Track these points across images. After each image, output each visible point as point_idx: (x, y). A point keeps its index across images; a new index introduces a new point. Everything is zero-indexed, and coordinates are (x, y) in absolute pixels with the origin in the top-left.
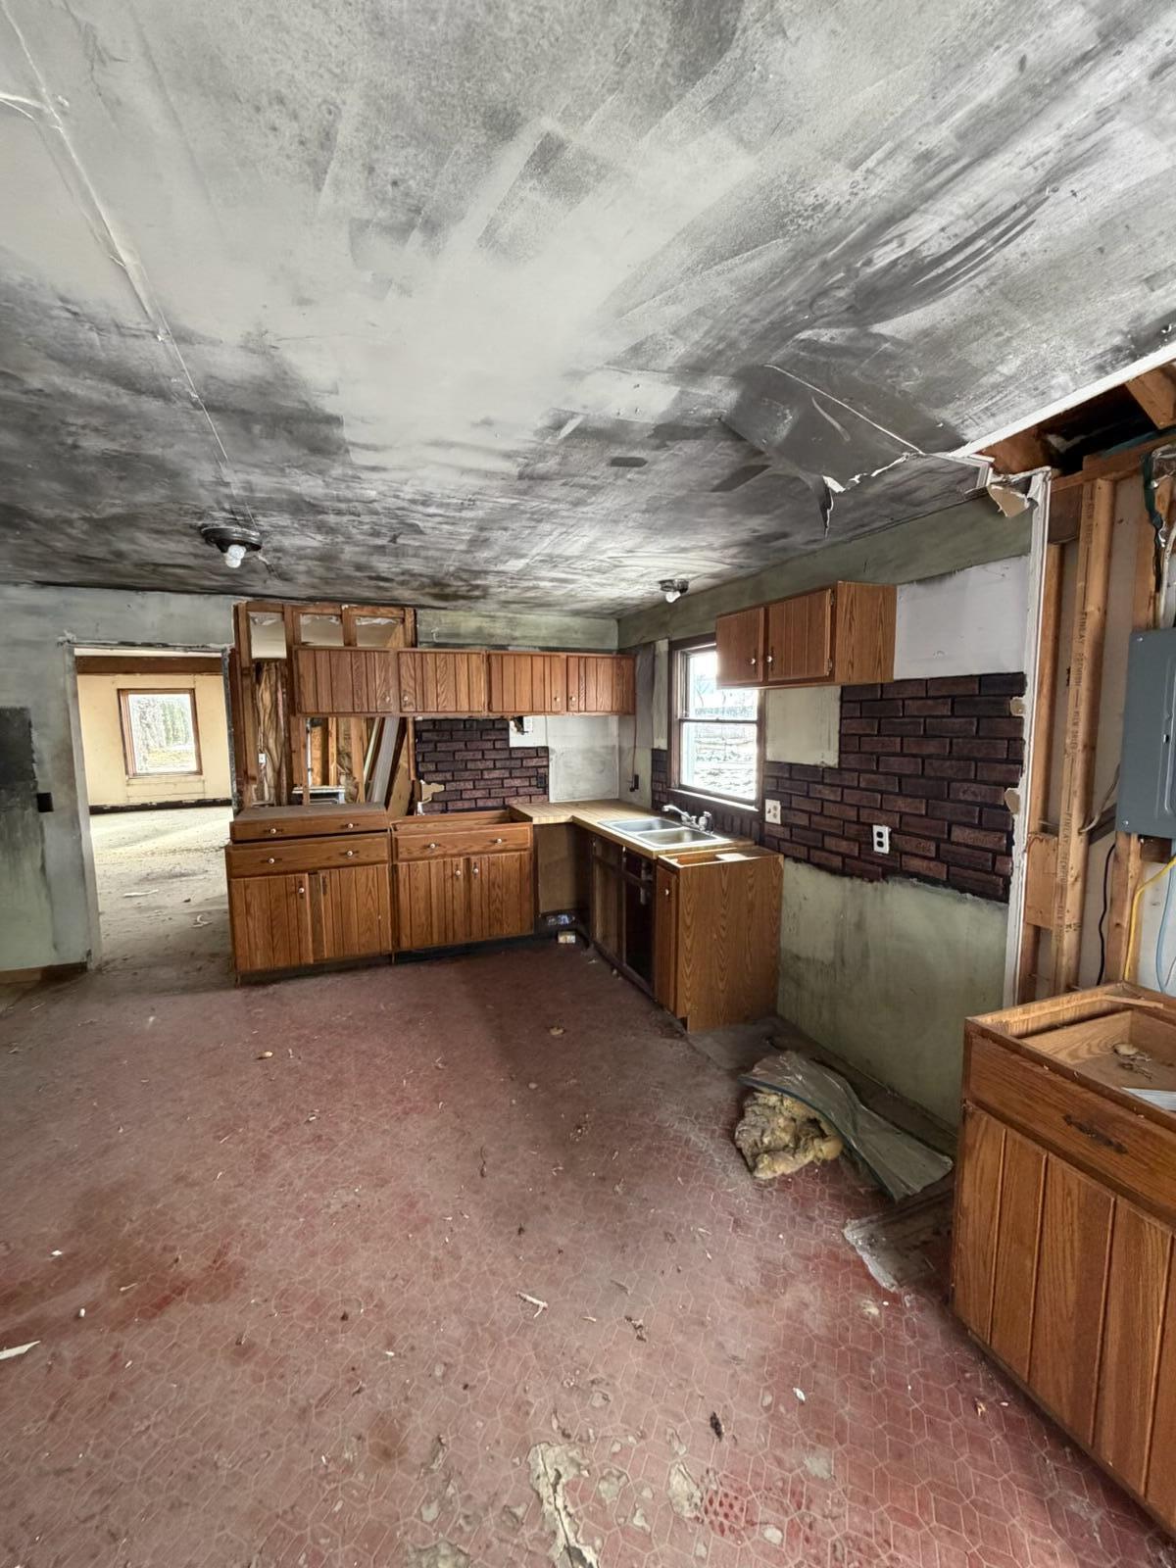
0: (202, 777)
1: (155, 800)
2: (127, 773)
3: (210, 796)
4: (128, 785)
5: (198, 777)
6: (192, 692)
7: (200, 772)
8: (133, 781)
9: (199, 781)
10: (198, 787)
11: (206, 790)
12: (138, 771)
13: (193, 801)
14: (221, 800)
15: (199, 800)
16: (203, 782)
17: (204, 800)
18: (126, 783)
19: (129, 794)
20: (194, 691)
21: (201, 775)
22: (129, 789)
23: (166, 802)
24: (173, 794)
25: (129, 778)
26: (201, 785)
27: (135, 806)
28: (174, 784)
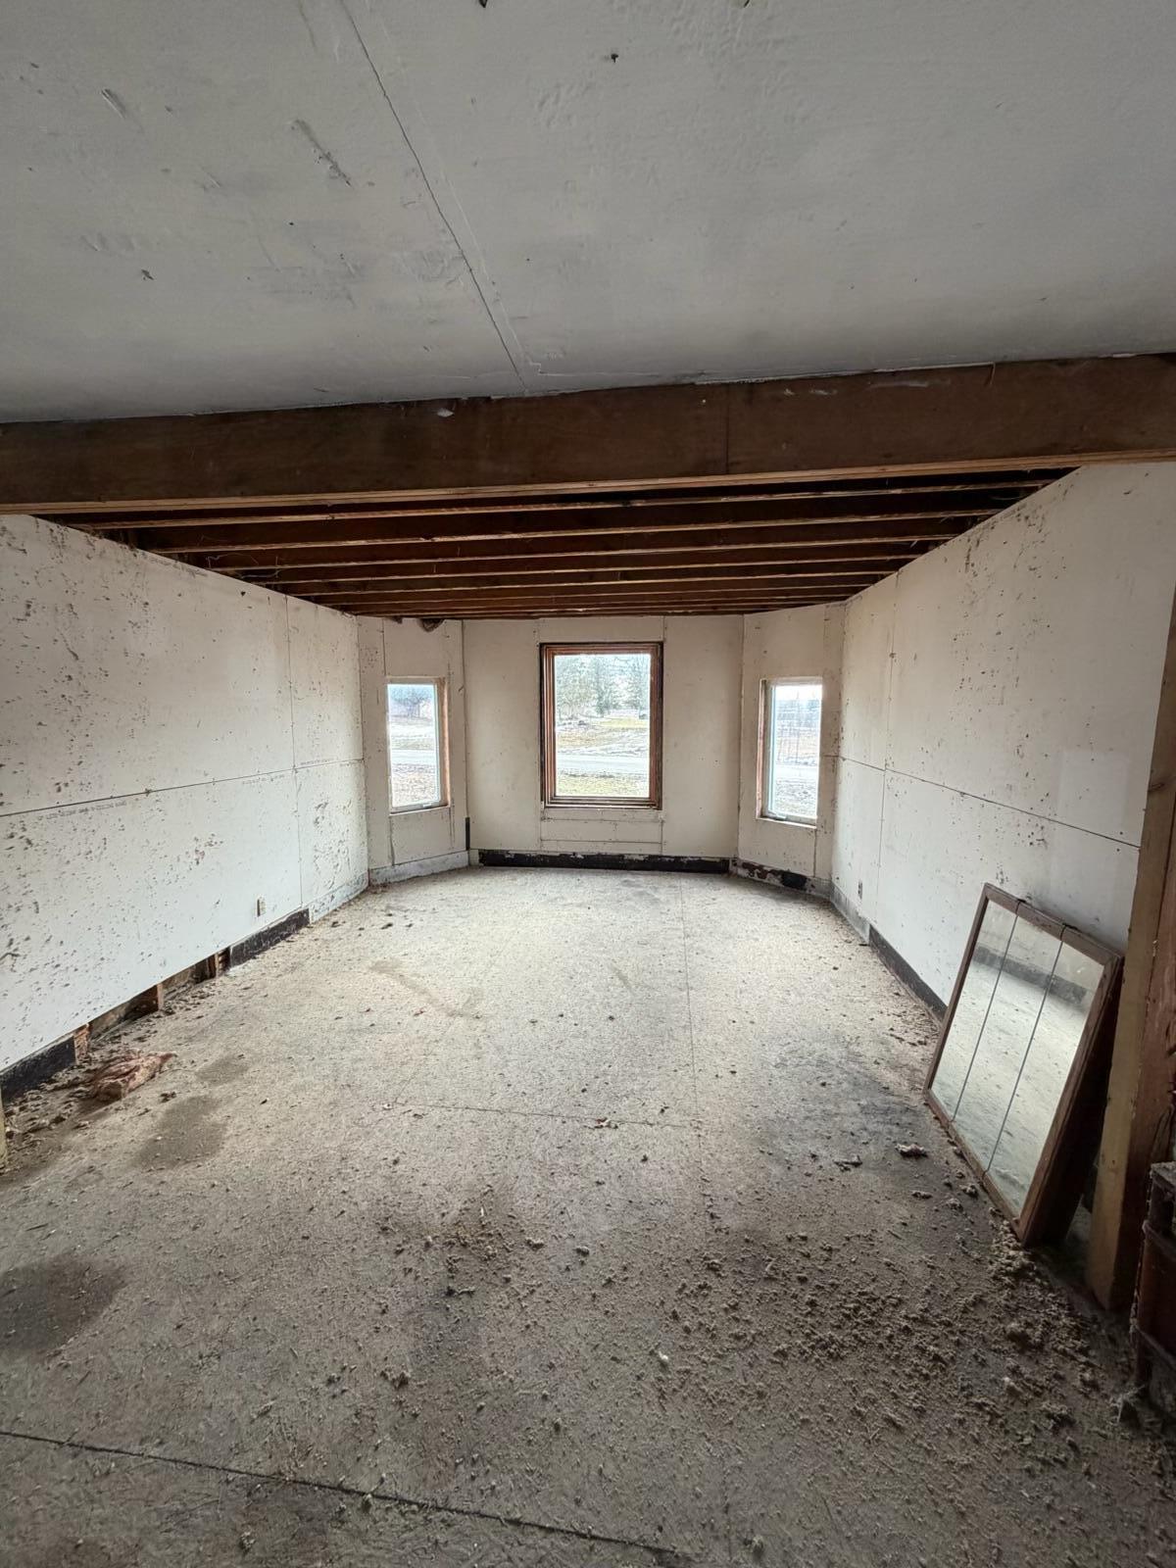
0: (661, 815)
1: (582, 849)
2: (543, 798)
3: (671, 850)
4: (543, 819)
5: (651, 813)
6: (658, 650)
7: (655, 801)
8: (551, 813)
9: (655, 821)
10: (651, 832)
11: (664, 839)
12: (557, 794)
13: (642, 858)
14: (689, 862)
15: (651, 857)
16: (663, 822)
17: (660, 857)
18: (539, 815)
19: (543, 835)
20: (662, 648)
21: (659, 808)
22: (544, 824)
23: (599, 855)
24: (610, 841)
25: (546, 807)
26: (657, 826)
27: (551, 857)
28: (615, 823)
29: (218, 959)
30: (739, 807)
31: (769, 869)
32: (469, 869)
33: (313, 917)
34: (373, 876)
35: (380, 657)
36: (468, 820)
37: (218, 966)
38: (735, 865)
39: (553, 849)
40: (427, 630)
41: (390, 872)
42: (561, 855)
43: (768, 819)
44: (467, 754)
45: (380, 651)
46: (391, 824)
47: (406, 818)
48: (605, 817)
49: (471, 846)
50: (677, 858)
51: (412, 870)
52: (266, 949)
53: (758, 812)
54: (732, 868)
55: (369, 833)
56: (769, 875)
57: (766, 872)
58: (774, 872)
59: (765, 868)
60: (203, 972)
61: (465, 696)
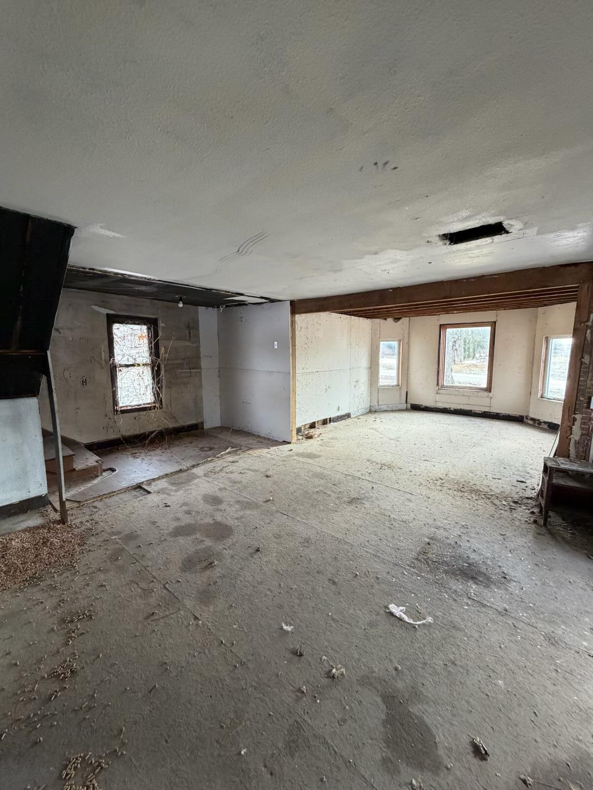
0: (491, 395)
1: (453, 407)
2: (438, 385)
3: (494, 410)
4: (437, 393)
5: (487, 394)
6: (493, 325)
7: (489, 389)
8: (441, 391)
9: (488, 397)
10: (486, 402)
11: (491, 405)
12: (445, 384)
13: (480, 412)
14: (503, 415)
15: (485, 412)
16: (491, 398)
17: (489, 412)
18: (436, 392)
19: (437, 400)
20: (495, 324)
21: (490, 392)
22: (438, 396)
23: (461, 409)
24: (466, 404)
25: (439, 389)
26: (488, 400)
27: (439, 408)
28: (469, 397)
29: (328, 420)
30: (531, 393)
31: (542, 421)
32: (406, 410)
33: (352, 416)
34: (371, 408)
35: (378, 332)
36: (407, 392)
37: (328, 422)
38: (527, 419)
39: (440, 405)
40: (396, 322)
41: (377, 408)
42: (444, 408)
43: (544, 399)
44: (408, 367)
45: (379, 330)
46: (378, 391)
47: (384, 389)
48: (465, 394)
49: (408, 402)
50: (497, 414)
51: (385, 408)
52: (339, 421)
53: (539, 395)
54: (525, 420)
55: (371, 393)
56: (542, 424)
57: (541, 422)
58: (545, 423)
59: (541, 421)
60: (325, 422)
61: (409, 346)
